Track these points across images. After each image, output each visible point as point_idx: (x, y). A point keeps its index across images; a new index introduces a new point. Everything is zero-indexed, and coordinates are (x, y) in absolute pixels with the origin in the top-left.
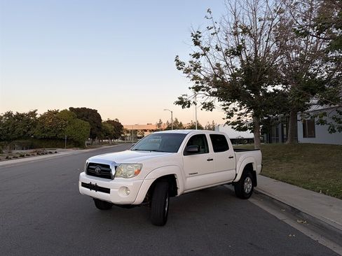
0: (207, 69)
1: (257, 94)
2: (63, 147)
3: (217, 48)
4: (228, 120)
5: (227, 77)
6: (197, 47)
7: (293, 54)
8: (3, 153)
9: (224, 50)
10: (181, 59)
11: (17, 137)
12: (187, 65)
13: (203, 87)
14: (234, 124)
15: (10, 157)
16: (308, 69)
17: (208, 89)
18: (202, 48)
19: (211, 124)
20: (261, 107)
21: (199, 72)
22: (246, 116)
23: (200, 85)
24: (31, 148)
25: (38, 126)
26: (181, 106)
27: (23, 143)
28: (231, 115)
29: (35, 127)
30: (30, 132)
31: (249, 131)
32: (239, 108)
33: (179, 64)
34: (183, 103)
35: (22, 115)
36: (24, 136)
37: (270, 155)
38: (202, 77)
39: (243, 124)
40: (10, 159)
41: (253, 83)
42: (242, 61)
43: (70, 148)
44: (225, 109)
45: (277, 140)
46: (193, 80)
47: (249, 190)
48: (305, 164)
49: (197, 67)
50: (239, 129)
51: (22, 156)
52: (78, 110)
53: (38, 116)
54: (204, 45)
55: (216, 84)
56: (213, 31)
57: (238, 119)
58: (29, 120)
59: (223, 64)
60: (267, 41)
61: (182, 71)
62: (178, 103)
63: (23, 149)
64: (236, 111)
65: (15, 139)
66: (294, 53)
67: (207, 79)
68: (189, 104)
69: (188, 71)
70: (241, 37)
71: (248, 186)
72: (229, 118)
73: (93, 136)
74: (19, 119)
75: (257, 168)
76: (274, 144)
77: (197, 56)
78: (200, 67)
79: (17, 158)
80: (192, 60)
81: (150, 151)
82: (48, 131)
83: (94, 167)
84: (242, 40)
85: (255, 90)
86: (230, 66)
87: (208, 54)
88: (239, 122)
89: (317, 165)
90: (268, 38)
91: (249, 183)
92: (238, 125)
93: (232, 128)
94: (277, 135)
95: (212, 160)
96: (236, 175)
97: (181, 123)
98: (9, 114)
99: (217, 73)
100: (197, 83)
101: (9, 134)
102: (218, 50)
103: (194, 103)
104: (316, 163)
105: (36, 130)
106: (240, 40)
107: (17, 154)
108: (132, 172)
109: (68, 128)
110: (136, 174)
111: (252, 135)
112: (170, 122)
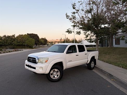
0: (78, 19)
1: (97, 28)
2: (25, 48)
3: (82, 10)
5: (86, 22)
6: (74, 9)
7: (112, 12)
8: (2, 51)
9: (85, 11)
10: (68, 15)
12: (71, 17)
13: (76, 25)
14: (88, 40)
16: (118, 18)
17: (79, 26)
18: (76, 10)
19: (80, 39)
20: (99, 33)
21: (75, 19)
22: (93, 37)
23: (75, 25)
25: (16, 40)
26: (68, 33)
27: (10, 47)
28: (87, 36)
30: (13, 43)
31: (94, 43)
32: (90, 34)
33: (67, 16)
34: (69, 32)
35: (10, 37)
36: (11, 44)
37: (102, 52)
38: (76, 22)
40: (5, 53)
41: (96, 24)
42: (92, 15)
43: (28, 48)
44: (85, 34)
45: (105, 45)
46: (73, 23)
47: (93, 66)
48: (115, 55)
49: (74, 18)
50: (90, 42)
51: (10, 52)
52: (30, 35)
53: (15, 37)
54: (77, 9)
55: (82, 24)
56: (80, 3)
57: (90, 38)
58: (12, 38)
59: (84, 16)
60: (102, 7)
61: (68, 19)
62: (67, 32)
63: (10, 49)
64: (89, 35)
65: (7, 45)
67: (78, 22)
68: (71, 32)
69: (71, 19)
70: (91, 5)
71: (93, 65)
72: (87, 37)
73: (36, 44)
75: (96, 58)
76: (104, 47)
77: (74, 13)
78: (76, 17)
79: (8, 52)
80: (72, 15)
81: (53, 52)
82: (19, 42)
83: (30, 58)
84: (92, 7)
85: (97, 27)
86: (87, 17)
87: (78, 12)
88: (90, 39)
89: (120, 56)
90: (102, 6)
91: (93, 64)
92: (90, 40)
93: (88, 41)
94: (105, 44)
95: (78, 55)
96: (88, 61)
97: (69, 39)
98: (5, 36)
99: (82, 20)
100: (74, 24)
101: (5, 43)
102: (83, 11)
103: (73, 32)
104: (120, 55)
105: (15, 42)
106: (91, 7)
107: (8, 51)
108: (44, 61)
109: (27, 41)
110: (46, 62)
111: (95, 44)
112: (65, 39)
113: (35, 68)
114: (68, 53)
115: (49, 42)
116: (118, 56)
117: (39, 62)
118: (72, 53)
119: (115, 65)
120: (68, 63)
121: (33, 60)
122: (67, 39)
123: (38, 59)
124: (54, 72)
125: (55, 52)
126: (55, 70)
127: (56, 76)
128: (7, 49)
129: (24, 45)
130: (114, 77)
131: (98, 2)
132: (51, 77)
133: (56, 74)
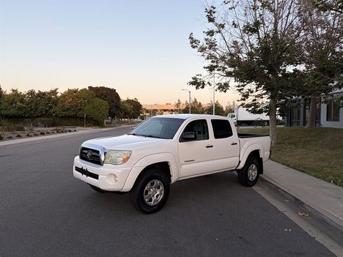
0: (222, 48)
1: (275, 74)
2: (83, 126)
3: (234, 24)
4: (243, 102)
5: (243, 56)
6: (211, 23)
8: (24, 130)
9: (241, 26)
10: (195, 37)
11: (39, 114)
12: (203, 43)
13: (217, 66)
14: (248, 106)
15: (30, 134)
16: (334, 47)
17: (224, 68)
18: (216, 25)
20: (278, 89)
21: (215, 50)
22: (262, 98)
23: (215, 64)
24: (53, 126)
25: (60, 105)
26: (194, 87)
27: (45, 121)
28: (246, 96)
29: (56, 105)
30: (52, 111)
31: (264, 114)
32: (255, 90)
33: (193, 42)
34: (197, 83)
35: (44, 94)
36: (46, 114)
37: (286, 139)
38: (218, 56)
39: (258, 107)
40: (31, 136)
41: (270, 63)
42: (259, 38)
43: (89, 126)
44: (240, 90)
46: (208, 58)
47: (254, 178)
48: (321, 150)
49: (212, 45)
50: (254, 112)
51: (43, 134)
52: (97, 89)
53: (59, 95)
54: (219, 21)
55: (231, 64)
56: (229, 5)
57: (253, 101)
58: (51, 98)
59: (240, 41)
60: (287, 16)
61: (196, 49)
62: (192, 83)
63: (45, 127)
64: (252, 92)
65: (38, 117)
66: (319, 29)
67: (223, 58)
68: (204, 84)
69: (202, 50)
70: (259, 11)
71: (253, 173)
72: (244, 100)
73: (112, 115)
74: (41, 98)
75: (264, 155)
76: (295, 127)
77: (211, 33)
78: (216, 45)
79: (37, 135)
80: (207, 37)
81: (146, 136)
82: (68, 109)
83: (86, 151)
84: (260, 15)
85: (273, 70)
86: (248, 45)
87: (223, 31)
88: (255, 105)
89: (334, 152)
90: (289, 13)
91: (254, 170)
92: (253, 107)
93: (247, 110)
94: (299, 118)
95: (212, 146)
96: (240, 162)
97: (200, 104)
98: (32, 93)
99: (233, 52)
100: (211, 64)
101: (32, 112)
102: (235, 27)
103: (209, 83)
104: (334, 150)
105: (57, 109)
106: (258, 15)
107: (38, 131)
108: (121, 159)
109: (87, 107)
110: (125, 161)
111: (268, 118)
112: (188, 102)
113: (96, 177)
114: (183, 139)
115: (147, 111)
116: (329, 152)
117: (107, 160)
118: (195, 139)
119: (315, 176)
120: (184, 167)
121: (93, 156)
122: (196, 101)
123: (105, 153)
125: (150, 136)
126: (156, 181)
128: (37, 126)
129: (81, 118)
130: (307, 207)
131: (278, 4)
132: (146, 201)
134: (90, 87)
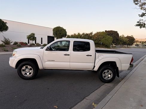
2: (100, 47)
43: (103, 48)
53: (93, 34)
58: (89, 36)
68: (145, 25)
75: (122, 65)
124: (27, 69)
126: (28, 66)
127: (28, 74)
129: (100, 44)
132: (23, 74)
133: (29, 71)
134: (106, 31)
